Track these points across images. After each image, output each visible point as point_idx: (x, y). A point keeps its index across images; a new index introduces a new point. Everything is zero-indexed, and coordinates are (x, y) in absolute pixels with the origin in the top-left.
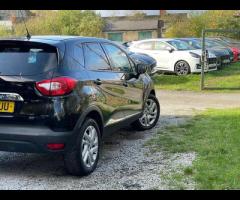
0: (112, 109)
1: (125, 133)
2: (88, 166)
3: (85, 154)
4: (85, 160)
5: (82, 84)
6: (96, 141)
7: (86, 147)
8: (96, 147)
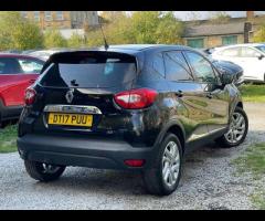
0: (195, 123)
1: (209, 150)
2: (169, 185)
3: (166, 172)
4: (165, 178)
5: (162, 96)
6: (177, 158)
7: (167, 164)
8: (178, 165)
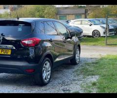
0: (58, 54)
2: (46, 81)
4: (44, 78)
6: (50, 69)
7: (45, 71)
8: (50, 72)
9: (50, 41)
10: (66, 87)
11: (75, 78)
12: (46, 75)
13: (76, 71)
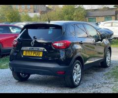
0: (88, 56)
2: (76, 83)
4: (74, 80)
5: (73, 44)
6: (80, 71)
7: (75, 73)
8: (80, 74)
9: (81, 43)
10: (97, 90)
11: (106, 81)
12: (76, 77)
13: (107, 74)
